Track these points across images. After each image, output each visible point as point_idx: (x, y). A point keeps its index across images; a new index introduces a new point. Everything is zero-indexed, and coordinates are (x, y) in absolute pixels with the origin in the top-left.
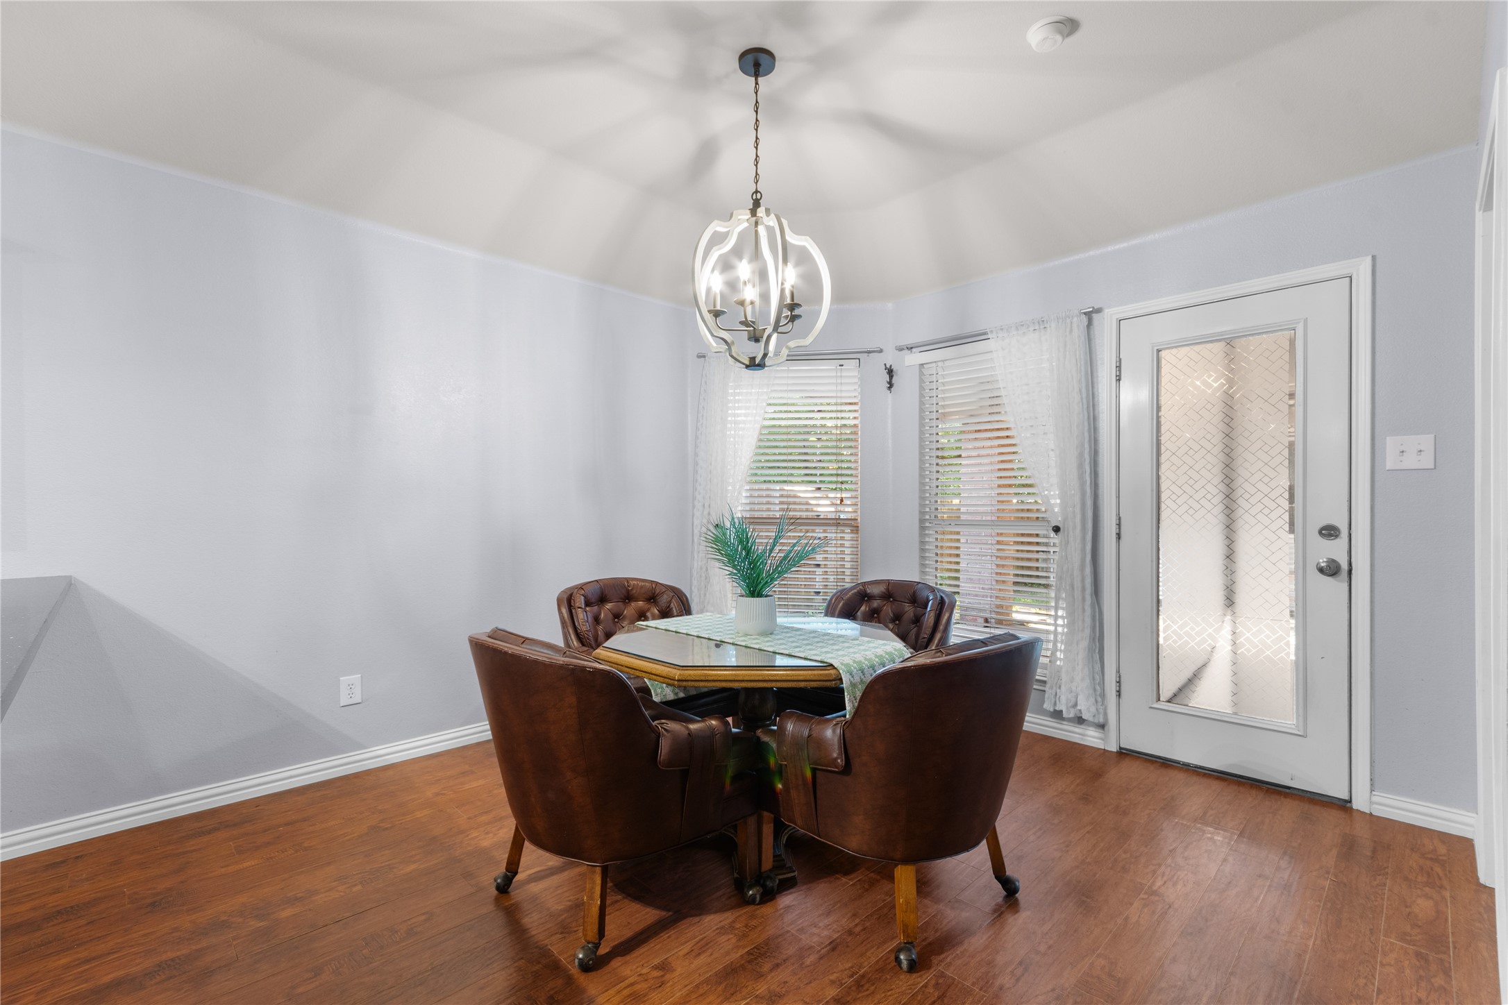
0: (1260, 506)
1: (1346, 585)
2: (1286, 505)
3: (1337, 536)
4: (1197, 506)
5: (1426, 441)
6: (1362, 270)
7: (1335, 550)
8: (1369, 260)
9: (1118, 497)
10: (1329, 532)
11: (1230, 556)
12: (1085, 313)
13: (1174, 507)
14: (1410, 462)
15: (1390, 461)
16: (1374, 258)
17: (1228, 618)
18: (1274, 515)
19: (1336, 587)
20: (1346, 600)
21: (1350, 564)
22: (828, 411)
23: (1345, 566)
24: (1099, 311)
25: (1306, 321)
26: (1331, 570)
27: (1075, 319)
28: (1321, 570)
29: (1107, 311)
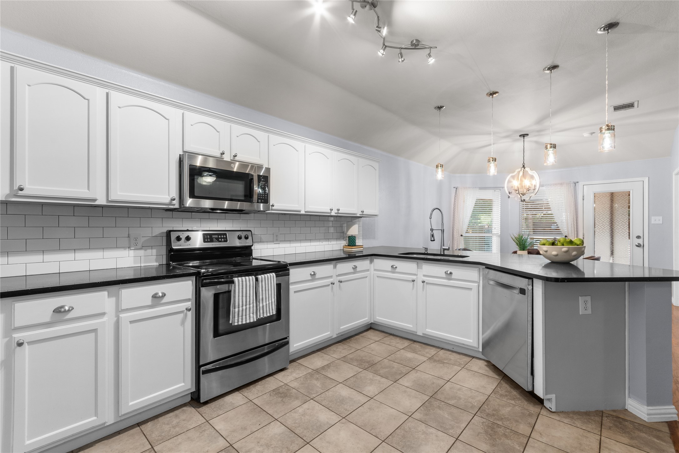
0: (621, 231)
1: (642, 249)
2: (628, 231)
3: (640, 238)
4: (605, 231)
5: (661, 218)
6: (646, 180)
7: (640, 241)
8: (648, 178)
9: (583, 228)
10: (638, 237)
11: (612, 243)
12: (575, 183)
13: (599, 231)
14: (657, 222)
15: (653, 222)
16: (649, 177)
17: (612, 258)
18: (625, 233)
19: (640, 249)
20: (643, 252)
21: (643, 244)
22: (487, 204)
23: (642, 245)
24: (578, 182)
25: (633, 190)
26: (639, 246)
27: (572, 184)
28: (637, 246)
29: (580, 183)
